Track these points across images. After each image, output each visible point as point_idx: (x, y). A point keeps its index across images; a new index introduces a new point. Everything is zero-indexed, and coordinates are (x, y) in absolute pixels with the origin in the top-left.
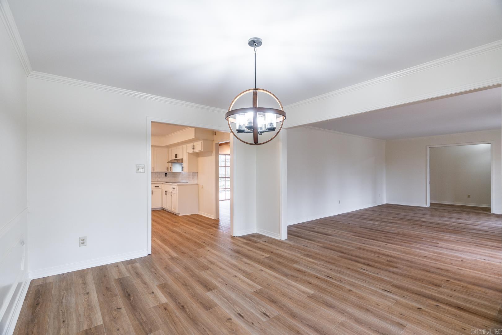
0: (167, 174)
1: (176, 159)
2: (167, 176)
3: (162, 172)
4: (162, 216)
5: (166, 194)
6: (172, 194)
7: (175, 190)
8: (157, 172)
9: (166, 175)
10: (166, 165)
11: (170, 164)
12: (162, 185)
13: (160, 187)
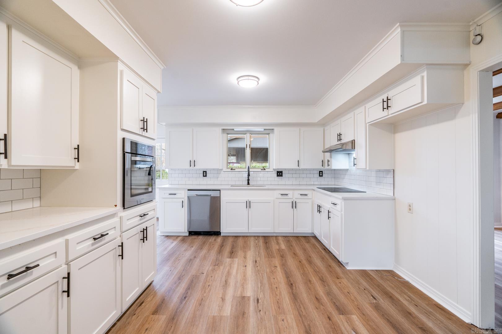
0: (322, 172)
1: (339, 142)
2: (322, 176)
3: (314, 170)
4: (310, 262)
5: (319, 211)
6: (331, 215)
7: (338, 207)
8: (307, 170)
9: (321, 174)
10: (321, 156)
11: (328, 154)
12: (314, 192)
13: (309, 196)
